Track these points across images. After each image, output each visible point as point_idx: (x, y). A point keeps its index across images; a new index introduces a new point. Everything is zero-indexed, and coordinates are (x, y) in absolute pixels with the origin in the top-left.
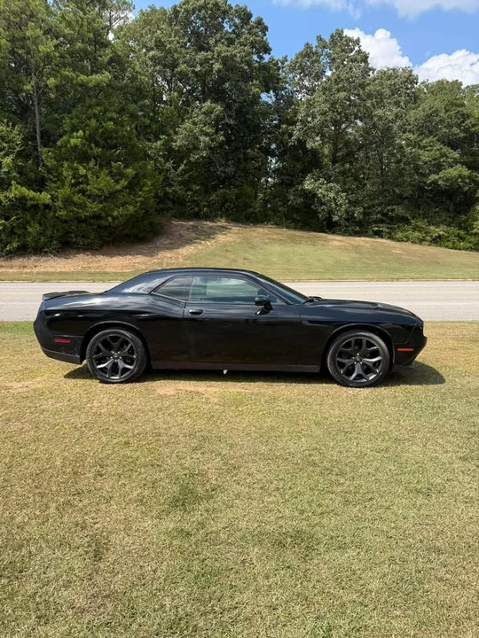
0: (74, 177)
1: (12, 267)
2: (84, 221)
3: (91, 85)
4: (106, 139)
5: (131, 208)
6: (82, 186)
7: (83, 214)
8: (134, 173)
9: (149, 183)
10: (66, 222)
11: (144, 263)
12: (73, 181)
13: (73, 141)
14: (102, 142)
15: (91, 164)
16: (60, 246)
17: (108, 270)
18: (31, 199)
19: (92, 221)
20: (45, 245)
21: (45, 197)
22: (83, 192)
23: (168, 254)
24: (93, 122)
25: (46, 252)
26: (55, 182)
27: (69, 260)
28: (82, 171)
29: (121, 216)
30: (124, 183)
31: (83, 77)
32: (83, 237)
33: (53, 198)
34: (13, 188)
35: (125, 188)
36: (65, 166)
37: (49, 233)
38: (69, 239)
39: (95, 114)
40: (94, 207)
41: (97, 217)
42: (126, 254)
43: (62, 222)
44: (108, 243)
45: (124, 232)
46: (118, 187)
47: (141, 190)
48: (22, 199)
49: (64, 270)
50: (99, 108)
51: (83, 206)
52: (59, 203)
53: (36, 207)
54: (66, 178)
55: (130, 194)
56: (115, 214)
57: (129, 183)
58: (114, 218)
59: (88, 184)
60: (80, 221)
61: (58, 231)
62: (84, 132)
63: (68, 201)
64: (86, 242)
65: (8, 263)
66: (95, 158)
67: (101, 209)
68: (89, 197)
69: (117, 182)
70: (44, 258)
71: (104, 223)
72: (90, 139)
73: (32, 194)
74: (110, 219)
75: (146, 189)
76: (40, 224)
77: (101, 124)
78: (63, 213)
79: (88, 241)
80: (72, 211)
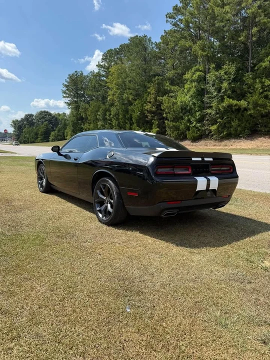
0: (262, 88)
1: (220, 146)
2: (265, 116)
6: (266, 93)
7: (263, 111)
10: (255, 118)
12: (261, 91)
13: (264, 64)
16: (250, 133)
18: (236, 105)
20: (241, 133)
21: (243, 103)
22: (266, 97)
25: (241, 137)
26: (251, 93)
27: (253, 142)
32: (265, 126)
33: (249, 103)
34: (225, 100)
36: (258, 81)
37: (243, 125)
38: (257, 128)
43: (253, 118)
48: (230, 106)
49: (245, 148)
51: (264, 106)
52: (251, 106)
53: (239, 110)
54: (257, 89)
60: (263, 116)
61: (249, 123)
63: (256, 105)
64: (266, 130)
65: (220, 144)
70: (238, 141)
73: (235, 102)
76: (239, 120)
78: (252, 112)
79: (268, 129)
80: (258, 110)
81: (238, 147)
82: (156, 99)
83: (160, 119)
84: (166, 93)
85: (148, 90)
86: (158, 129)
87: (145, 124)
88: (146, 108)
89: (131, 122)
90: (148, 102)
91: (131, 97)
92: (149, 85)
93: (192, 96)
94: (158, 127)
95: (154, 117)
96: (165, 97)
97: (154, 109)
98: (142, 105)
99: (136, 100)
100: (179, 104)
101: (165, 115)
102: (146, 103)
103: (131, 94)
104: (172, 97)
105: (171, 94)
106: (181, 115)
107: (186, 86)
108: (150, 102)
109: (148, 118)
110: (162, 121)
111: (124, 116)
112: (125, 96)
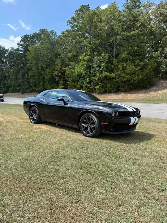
0: (122, 68)
1: (101, 97)
2: (124, 82)
3: (130, 35)
4: (134, 53)
5: (141, 77)
6: (124, 70)
7: (124, 80)
8: (143, 64)
9: (149, 67)
10: (119, 83)
11: (143, 96)
12: (122, 69)
13: (123, 55)
14: (133, 54)
15: (128, 63)
16: (116, 90)
17: (129, 99)
18: (109, 76)
19: (127, 82)
20: (112, 90)
21: (113, 75)
22: (125, 72)
23: (154, 93)
24: (130, 48)
25: (112, 93)
26: (116, 70)
27: (118, 96)
28: (125, 65)
29: (137, 79)
30: (139, 68)
31: (128, 34)
32: (124, 87)
33: (115, 75)
34: (104, 73)
35: (139, 69)
36: (120, 64)
37: (113, 87)
38: (119, 88)
39: (131, 45)
40: (127, 77)
41: (128, 80)
42: (137, 93)
43: (118, 83)
44: (132, 89)
45: (138, 86)
46: (137, 69)
47: (146, 70)
48: (106, 76)
49: (115, 98)
50: (133, 43)
51: (124, 77)
52: (117, 77)
53: (110, 78)
54: (120, 68)
55: (141, 71)
56: (134, 79)
57: (142, 67)
58: (134, 80)
59: (126, 69)
60: (123, 82)
61: (116, 86)
62: (127, 52)
63: (119, 76)
65: (101, 96)
66: (130, 60)
67: (130, 78)
68: (127, 74)
69: (137, 68)
70: (110, 95)
71: (130, 82)
72: (129, 54)
73: (109, 74)
74: (132, 81)
75: (147, 69)
76: (111, 84)
77: (132, 48)
78: (118, 80)
79: (125, 89)
80: (120, 79)
81: (111, 98)
82: (61, 69)
83: (64, 81)
84: (67, 65)
85: (56, 63)
86: (63, 86)
87: (54, 83)
88: (55, 73)
89: (44, 81)
90: (56, 70)
91: (44, 66)
92: (56, 60)
93: (84, 69)
94: (63, 85)
95: (60, 79)
96: (66, 68)
97: (60, 74)
98: (52, 72)
99: (47, 68)
100: (76, 73)
101: (67, 79)
102: (55, 71)
103: (43, 64)
105: (70, 67)
106: (77, 79)
107: (81, 63)
108: (57, 70)
109: (56, 79)
110: (65, 81)
111: (39, 77)
112: (39, 65)
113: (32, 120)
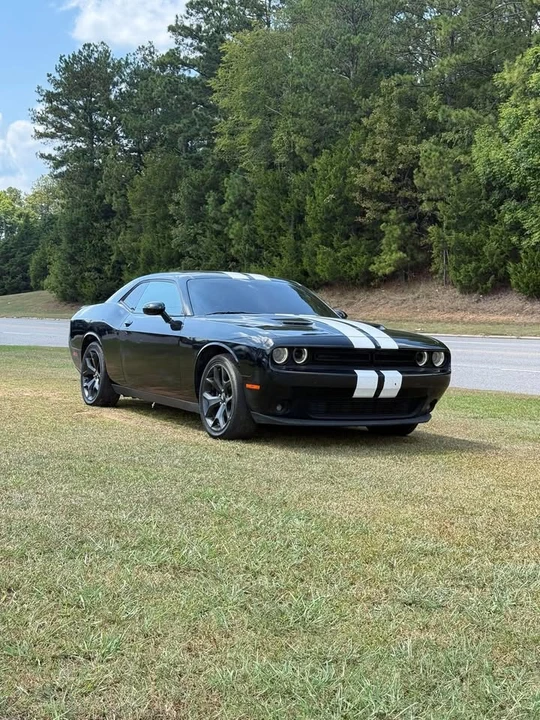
82: (392, 152)
83: (410, 220)
84: (432, 128)
85: (365, 121)
86: (401, 254)
87: (353, 238)
88: (358, 181)
89: (300, 228)
90: (364, 161)
91: (301, 142)
92: (365, 103)
93: (527, 143)
94: (402, 248)
95: (385, 211)
96: (426, 145)
97: (386, 184)
98: (344, 173)
99: (316, 153)
100: (479, 169)
101: (426, 207)
102: (358, 166)
103: (300, 131)
104: (451, 145)
105: (449, 136)
106: (486, 206)
107: (506, 110)
108: (372, 162)
109: (363, 214)
110: (415, 224)
111: (276, 210)
112: (278, 138)
113: (87, 393)
